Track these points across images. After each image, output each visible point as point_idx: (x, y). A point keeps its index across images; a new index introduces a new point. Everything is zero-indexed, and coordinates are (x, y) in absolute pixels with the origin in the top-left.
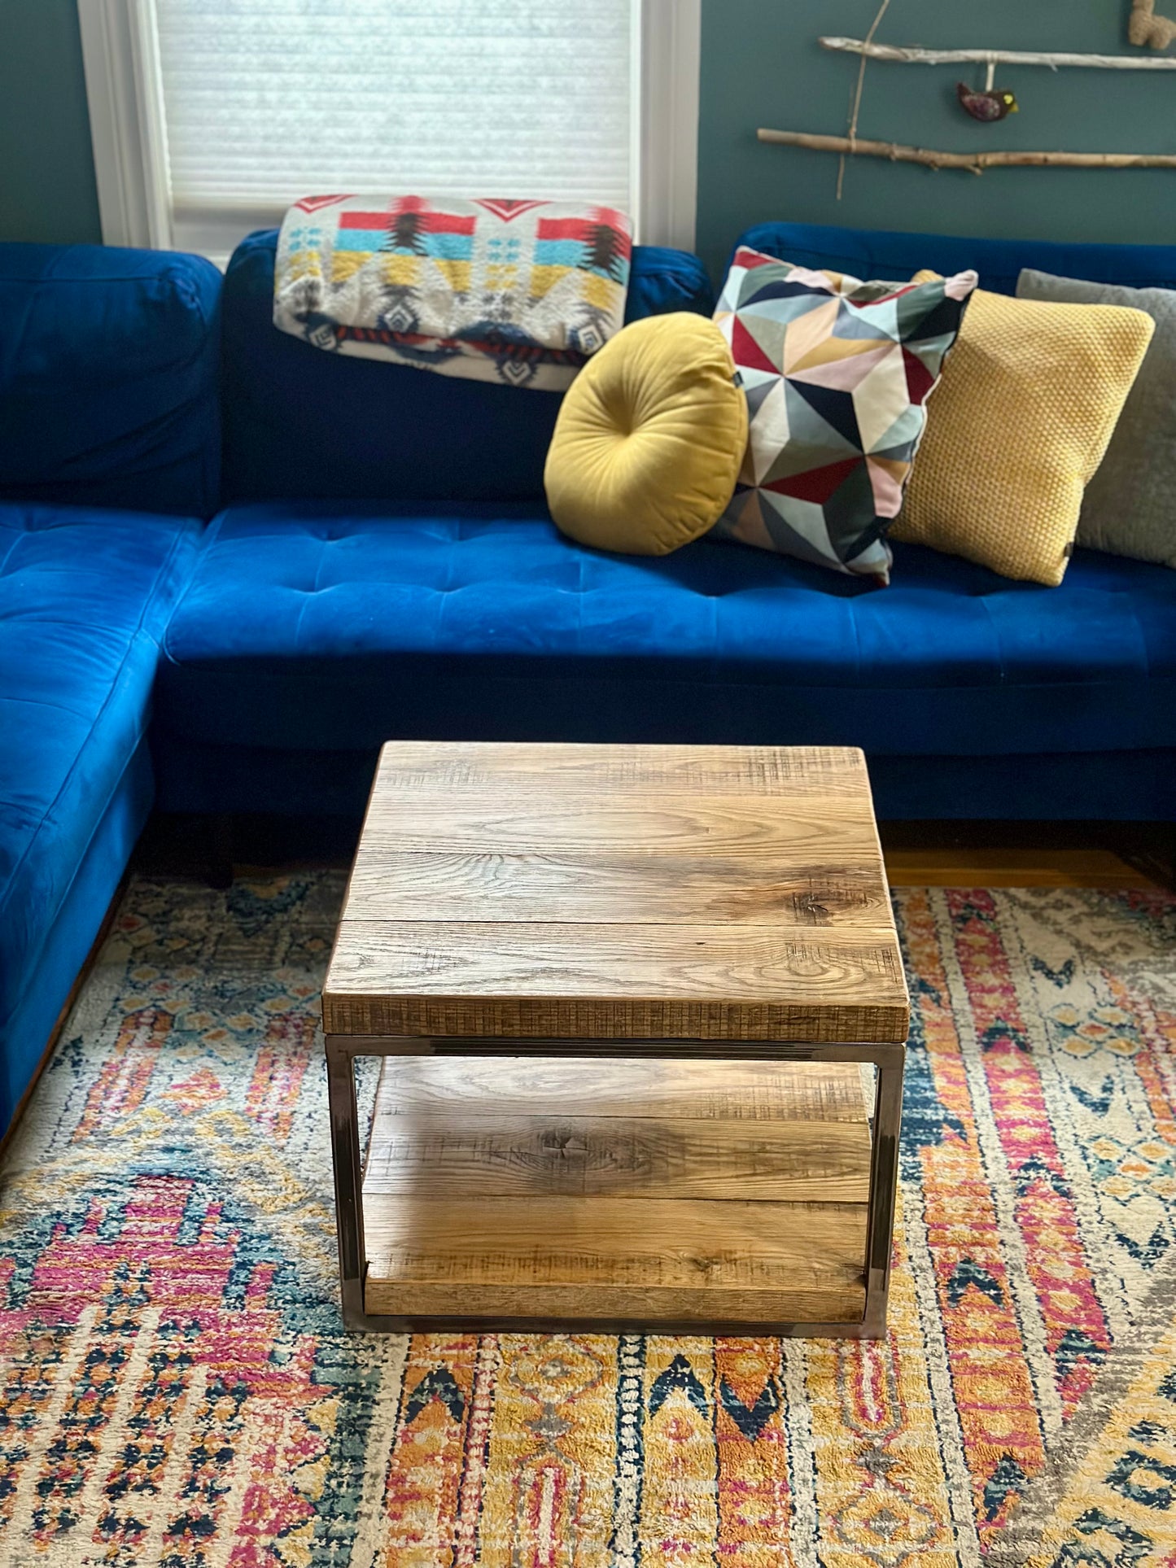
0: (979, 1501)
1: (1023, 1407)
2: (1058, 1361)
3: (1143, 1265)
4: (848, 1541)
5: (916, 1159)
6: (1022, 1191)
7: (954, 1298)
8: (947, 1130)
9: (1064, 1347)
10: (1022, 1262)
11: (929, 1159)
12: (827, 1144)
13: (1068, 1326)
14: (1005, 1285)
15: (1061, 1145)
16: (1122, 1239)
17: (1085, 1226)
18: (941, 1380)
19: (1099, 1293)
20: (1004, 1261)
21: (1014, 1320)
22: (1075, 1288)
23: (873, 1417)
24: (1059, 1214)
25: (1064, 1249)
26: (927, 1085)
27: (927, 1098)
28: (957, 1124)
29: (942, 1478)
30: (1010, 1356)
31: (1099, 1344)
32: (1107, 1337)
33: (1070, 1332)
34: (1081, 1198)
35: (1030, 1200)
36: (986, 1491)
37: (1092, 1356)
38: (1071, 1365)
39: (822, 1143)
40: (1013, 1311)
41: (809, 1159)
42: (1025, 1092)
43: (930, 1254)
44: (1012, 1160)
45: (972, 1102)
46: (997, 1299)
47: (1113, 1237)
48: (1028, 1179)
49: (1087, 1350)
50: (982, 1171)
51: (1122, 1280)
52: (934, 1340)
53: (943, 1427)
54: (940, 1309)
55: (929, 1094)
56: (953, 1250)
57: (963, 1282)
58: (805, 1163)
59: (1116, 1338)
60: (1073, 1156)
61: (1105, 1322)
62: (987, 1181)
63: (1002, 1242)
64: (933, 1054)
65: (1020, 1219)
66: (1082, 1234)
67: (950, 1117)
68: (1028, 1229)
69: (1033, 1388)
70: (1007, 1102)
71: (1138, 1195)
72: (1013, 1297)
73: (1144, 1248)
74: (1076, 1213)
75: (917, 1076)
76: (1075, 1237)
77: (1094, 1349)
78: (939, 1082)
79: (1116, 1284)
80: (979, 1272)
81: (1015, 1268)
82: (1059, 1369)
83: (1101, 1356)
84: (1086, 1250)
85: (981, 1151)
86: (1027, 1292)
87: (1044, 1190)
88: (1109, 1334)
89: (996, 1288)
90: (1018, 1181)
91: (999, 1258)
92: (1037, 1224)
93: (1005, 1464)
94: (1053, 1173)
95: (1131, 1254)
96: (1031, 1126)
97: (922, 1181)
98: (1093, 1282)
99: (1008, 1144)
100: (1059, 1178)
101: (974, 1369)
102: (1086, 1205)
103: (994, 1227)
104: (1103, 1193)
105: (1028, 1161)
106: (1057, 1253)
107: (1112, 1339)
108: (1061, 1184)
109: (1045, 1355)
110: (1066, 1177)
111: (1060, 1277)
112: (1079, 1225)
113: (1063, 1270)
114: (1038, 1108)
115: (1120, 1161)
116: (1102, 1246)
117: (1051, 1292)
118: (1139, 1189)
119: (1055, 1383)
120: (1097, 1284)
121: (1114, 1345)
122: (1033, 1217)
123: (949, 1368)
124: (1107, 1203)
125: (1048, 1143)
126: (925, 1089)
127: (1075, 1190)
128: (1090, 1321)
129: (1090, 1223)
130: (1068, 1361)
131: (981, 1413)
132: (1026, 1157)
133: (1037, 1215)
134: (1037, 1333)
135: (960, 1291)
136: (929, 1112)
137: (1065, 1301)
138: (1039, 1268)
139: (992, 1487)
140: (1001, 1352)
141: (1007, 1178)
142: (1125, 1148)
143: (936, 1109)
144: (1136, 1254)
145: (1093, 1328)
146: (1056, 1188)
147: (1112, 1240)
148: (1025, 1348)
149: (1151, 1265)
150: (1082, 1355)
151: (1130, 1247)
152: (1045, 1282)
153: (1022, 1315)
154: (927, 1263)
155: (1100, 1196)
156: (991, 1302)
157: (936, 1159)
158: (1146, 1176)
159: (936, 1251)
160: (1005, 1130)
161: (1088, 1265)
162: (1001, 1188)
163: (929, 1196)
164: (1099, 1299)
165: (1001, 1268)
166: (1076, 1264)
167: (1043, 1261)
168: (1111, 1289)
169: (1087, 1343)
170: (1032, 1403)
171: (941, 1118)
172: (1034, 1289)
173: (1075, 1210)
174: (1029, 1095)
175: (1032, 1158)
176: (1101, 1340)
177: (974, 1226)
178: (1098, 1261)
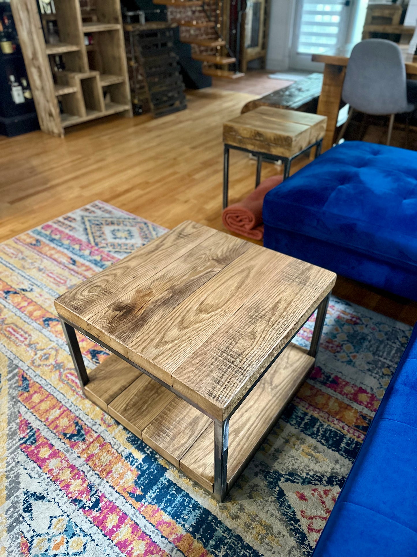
0: (28, 377)
1: (33, 408)
2: (33, 429)
3: (28, 492)
4: (50, 349)
5: (135, 466)
6: (90, 487)
7: (77, 424)
8: (139, 492)
9: (34, 434)
10: (68, 455)
11: (131, 471)
12: (143, 411)
13: (37, 444)
14: (66, 441)
15: (95, 528)
16: (43, 498)
17: (58, 492)
18: (60, 397)
19: (35, 465)
20: (73, 451)
21: (55, 431)
22: (44, 460)
23: (69, 375)
24: (71, 489)
25: (59, 473)
26: (169, 509)
27: (162, 502)
28: (139, 499)
29: (41, 375)
30: (47, 419)
31: (24, 445)
32: (23, 450)
33: (36, 441)
34: (68, 504)
35: (85, 485)
36: (28, 381)
37: (24, 440)
38: (28, 431)
39: (145, 410)
40: (57, 434)
41: (141, 402)
42: (132, 548)
43: (96, 432)
44: (105, 500)
45: (144, 517)
46: (65, 435)
47: (45, 495)
48: (93, 495)
49: (27, 440)
50: (111, 483)
51: (31, 478)
52: (71, 406)
53: (49, 386)
54: (77, 417)
55: (162, 505)
56: (91, 440)
57: (79, 431)
58: (141, 399)
59: (20, 452)
60: (86, 526)
61: (27, 455)
62: (105, 480)
63: (79, 457)
64: (184, 533)
65: (82, 473)
66: (57, 487)
67: (144, 501)
68: (76, 471)
69: (34, 414)
70: (132, 533)
71: (49, 528)
72: (61, 439)
73: (32, 501)
74: (65, 495)
75: (176, 512)
76: (58, 482)
77: (25, 442)
78: (166, 518)
79: (33, 474)
80: (77, 439)
81: (67, 451)
82: (31, 427)
83: (22, 442)
84: (51, 480)
85: (119, 493)
86: (58, 445)
87: (84, 495)
88: (24, 452)
89: (68, 438)
90: (95, 490)
91: (75, 450)
92: (75, 476)
93: (27, 390)
94: (87, 508)
95: (35, 493)
96: (114, 527)
97: (124, 458)
98: (40, 469)
99: (113, 509)
100: (83, 507)
101: (54, 407)
102: (65, 503)
103: (87, 461)
104: (62, 515)
105: (100, 505)
106: (60, 470)
107: (21, 450)
108: (80, 505)
109: (38, 427)
110: (81, 510)
111: (52, 460)
112: (61, 490)
113: (54, 463)
114: (119, 542)
115: (67, 542)
116: (47, 487)
117: (51, 451)
118: (51, 531)
119: (29, 421)
120: (38, 468)
121: (20, 449)
122: (78, 478)
123: (61, 402)
124: (58, 513)
125: (100, 523)
126: (167, 507)
127: (73, 507)
128: (32, 451)
129: (58, 495)
130: (30, 431)
131: (43, 397)
132: (103, 507)
133: (77, 480)
134: (45, 433)
135: (77, 428)
136: (154, 495)
137: (44, 453)
138: (60, 457)
139: (27, 382)
140: (51, 418)
141: (100, 488)
142: (70, 554)
143: (153, 499)
144: (33, 495)
145: (29, 450)
146: (81, 501)
147: (44, 493)
148: (45, 425)
149: (25, 494)
150: (27, 437)
151: (37, 496)
152: (55, 454)
153: (53, 435)
154: (94, 428)
155: (62, 513)
156: (66, 432)
157: (129, 472)
158: (52, 544)
159: (96, 435)
160: (121, 514)
161: (46, 474)
162: (98, 481)
163: (116, 454)
164: (35, 462)
165: (72, 446)
166: (50, 471)
167: (61, 462)
168: (33, 471)
169: (28, 443)
170: (32, 410)
171: (147, 497)
172: (56, 448)
173: (67, 496)
174: (129, 549)
175: (100, 509)
176: (24, 448)
177: (93, 455)
178: (44, 479)
